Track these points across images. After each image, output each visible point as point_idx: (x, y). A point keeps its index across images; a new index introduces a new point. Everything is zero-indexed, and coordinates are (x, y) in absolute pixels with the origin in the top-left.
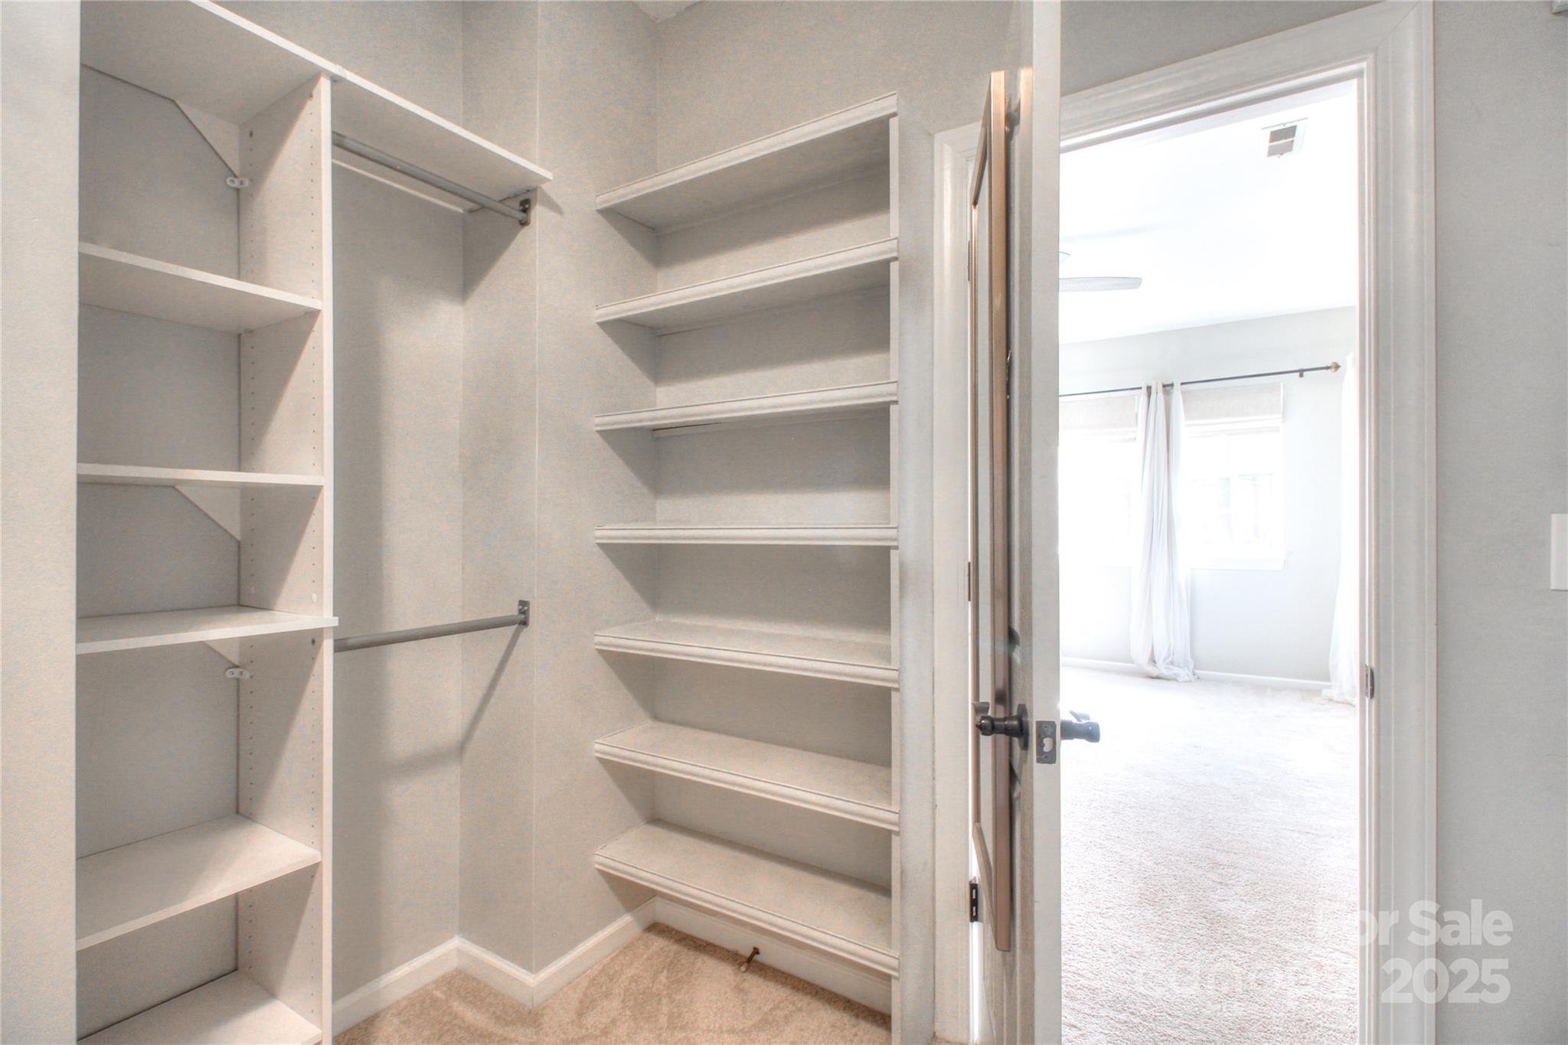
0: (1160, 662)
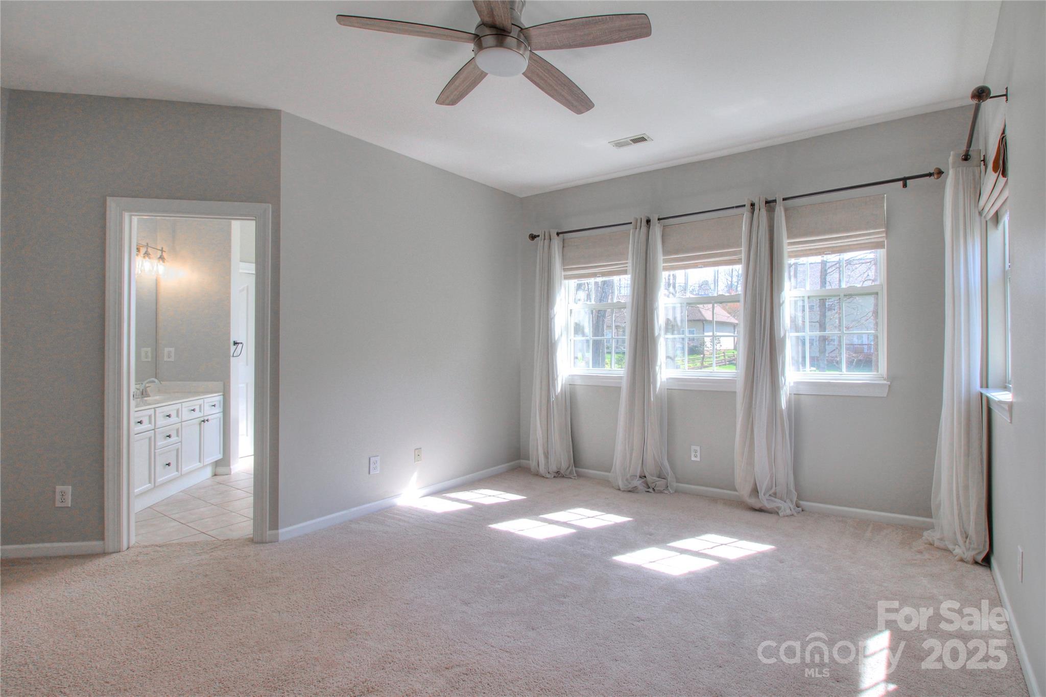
0: (761, 495)
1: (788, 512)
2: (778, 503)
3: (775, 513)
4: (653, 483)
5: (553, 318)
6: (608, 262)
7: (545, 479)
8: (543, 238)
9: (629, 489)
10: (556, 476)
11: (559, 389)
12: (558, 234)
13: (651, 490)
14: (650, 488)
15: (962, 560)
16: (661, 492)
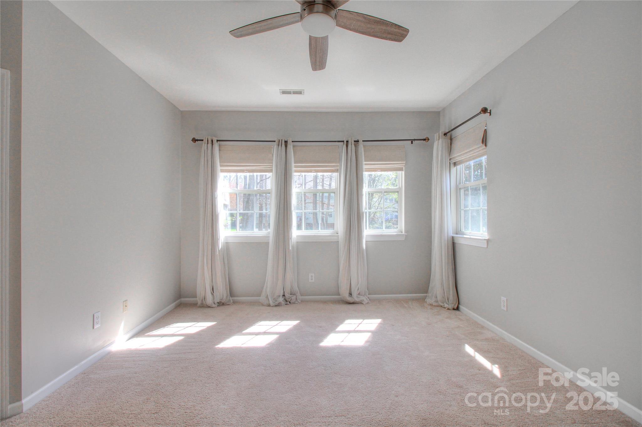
0: (355, 294)
1: (367, 302)
2: (362, 298)
3: (360, 304)
4: (289, 298)
5: (216, 198)
6: (257, 163)
7: (211, 309)
8: (206, 142)
9: (276, 305)
10: (218, 305)
11: (220, 247)
12: (217, 141)
13: (288, 303)
14: (288, 302)
15: (448, 309)
16: (294, 303)
